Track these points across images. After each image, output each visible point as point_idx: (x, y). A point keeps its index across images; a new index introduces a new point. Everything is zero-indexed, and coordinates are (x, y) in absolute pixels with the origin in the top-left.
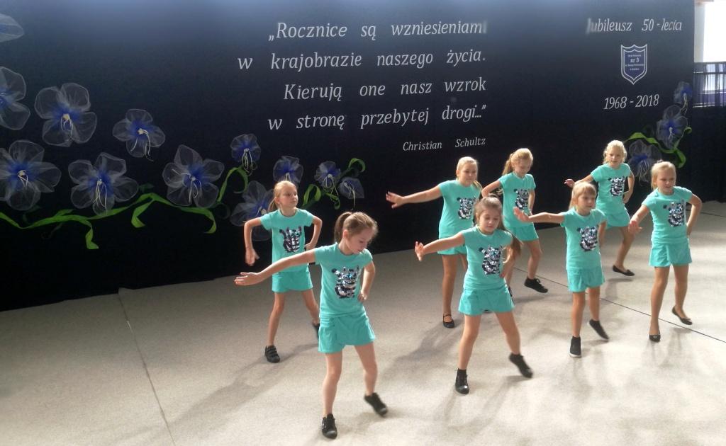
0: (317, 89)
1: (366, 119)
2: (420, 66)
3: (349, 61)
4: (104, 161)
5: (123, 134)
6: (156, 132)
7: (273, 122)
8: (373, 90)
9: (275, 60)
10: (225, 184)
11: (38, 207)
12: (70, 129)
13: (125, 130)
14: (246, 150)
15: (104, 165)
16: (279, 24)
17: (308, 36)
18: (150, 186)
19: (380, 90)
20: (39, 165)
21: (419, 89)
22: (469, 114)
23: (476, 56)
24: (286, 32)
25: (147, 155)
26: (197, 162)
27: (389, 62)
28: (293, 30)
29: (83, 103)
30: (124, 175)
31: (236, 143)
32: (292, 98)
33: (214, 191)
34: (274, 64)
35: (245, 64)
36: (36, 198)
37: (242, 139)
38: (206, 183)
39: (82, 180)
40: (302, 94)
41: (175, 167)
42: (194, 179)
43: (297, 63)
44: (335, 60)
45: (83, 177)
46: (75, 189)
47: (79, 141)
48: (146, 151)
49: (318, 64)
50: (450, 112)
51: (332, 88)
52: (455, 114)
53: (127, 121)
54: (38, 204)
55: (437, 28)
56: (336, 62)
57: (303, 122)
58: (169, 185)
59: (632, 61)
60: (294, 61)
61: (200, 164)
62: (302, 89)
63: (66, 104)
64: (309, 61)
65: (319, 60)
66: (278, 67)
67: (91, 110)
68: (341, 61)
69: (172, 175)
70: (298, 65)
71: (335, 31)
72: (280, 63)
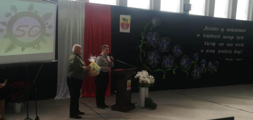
0: (211, 43)
1: (219, 51)
2: (231, 39)
3: (218, 37)
4: (170, 56)
5: (174, 50)
6: (181, 51)
7: (202, 50)
10: (191, 65)
11: (156, 67)
15: (170, 58)
17: (211, 30)
19: (222, 44)
20: (158, 56)
21: (230, 45)
22: (239, 52)
23: (242, 38)
24: (207, 28)
26: (187, 59)
27: (225, 37)
29: (169, 42)
31: (194, 55)
32: (206, 45)
35: (198, 35)
36: (156, 65)
37: (196, 54)
39: (165, 61)
40: (208, 44)
41: (183, 60)
42: (186, 63)
43: (208, 36)
46: (163, 63)
51: (214, 43)
52: (237, 52)
53: (175, 47)
55: (235, 30)
57: (207, 51)
62: (208, 43)
63: (165, 42)
64: (210, 36)
65: (212, 36)
67: (170, 44)
68: (216, 36)
69: (182, 62)
71: (216, 29)
72: (205, 36)
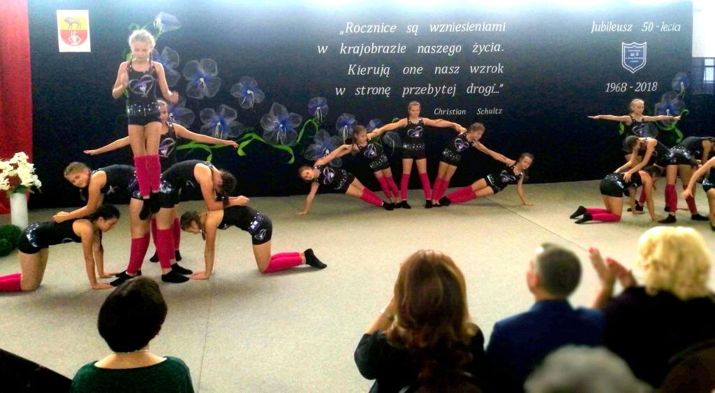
0: (372, 68)
1: (407, 90)
2: (451, 54)
3: (396, 49)
4: (223, 110)
5: (237, 93)
6: (259, 93)
7: (338, 90)
8: (413, 70)
9: (344, 48)
10: (303, 130)
12: (203, 87)
13: (239, 90)
14: (319, 108)
15: (223, 113)
16: (348, 23)
17: (368, 32)
18: (252, 128)
19: (419, 70)
20: (182, 110)
21: (449, 70)
22: (489, 91)
23: (496, 48)
24: (353, 29)
25: (252, 107)
26: (284, 114)
27: (427, 50)
28: (357, 27)
29: (214, 71)
30: (236, 120)
31: (312, 103)
32: (354, 74)
33: (294, 134)
34: (342, 50)
35: (322, 50)
37: (316, 101)
38: (289, 129)
39: (208, 122)
40: (361, 71)
41: (271, 118)
42: (281, 126)
44: (386, 48)
45: (209, 120)
46: (203, 126)
47: (208, 96)
48: (251, 105)
49: (374, 51)
50: (473, 88)
51: (383, 68)
52: (477, 89)
53: (241, 84)
55: (466, 27)
56: (386, 50)
57: (360, 91)
58: (265, 129)
59: (632, 55)
60: (356, 49)
61: (287, 116)
62: (361, 68)
63: (202, 71)
64: (368, 49)
65: (374, 49)
66: (345, 53)
67: (218, 76)
68: (390, 49)
70: (359, 52)
71: (388, 29)
72: (347, 50)
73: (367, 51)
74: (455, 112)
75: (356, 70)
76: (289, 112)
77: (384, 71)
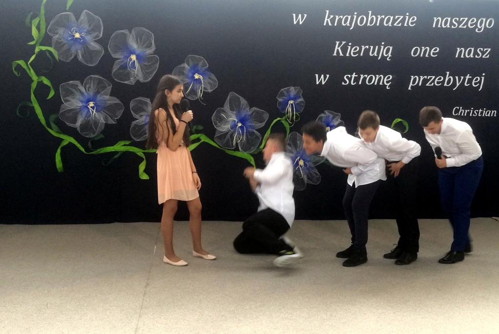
0: (367, 47)
1: (415, 80)
3: (403, 21)
5: (181, 77)
6: (210, 78)
8: (426, 51)
9: (329, 17)
10: (268, 132)
11: (102, 136)
12: (135, 68)
13: (183, 74)
14: (291, 102)
18: (201, 128)
20: (106, 98)
21: (476, 53)
25: (200, 98)
26: (244, 109)
27: (445, 24)
29: (149, 46)
31: (282, 95)
32: (341, 54)
33: (257, 137)
34: (327, 20)
36: (101, 127)
37: (288, 91)
38: (250, 130)
39: (141, 116)
40: (351, 52)
41: (224, 112)
42: (240, 125)
43: (350, 21)
45: (142, 114)
46: (134, 123)
47: (142, 80)
48: (200, 95)
49: (371, 22)
51: (382, 47)
53: (186, 65)
54: (102, 132)
56: (388, 21)
57: (350, 79)
58: (218, 128)
60: (347, 19)
61: (247, 111)
62: (352, 47)
63: (134, 45)
64: (362, 19)
65: (372, 20)
66: (330, 24)
67: (155, 53)
68: (394, 21)
69: (221, 119)
70: (351, 23)
72: (333, 21)
73: (362, 21)
74: (482, 113)
75: (344, 49)
76: (251, 107)
77: (385, 52)
